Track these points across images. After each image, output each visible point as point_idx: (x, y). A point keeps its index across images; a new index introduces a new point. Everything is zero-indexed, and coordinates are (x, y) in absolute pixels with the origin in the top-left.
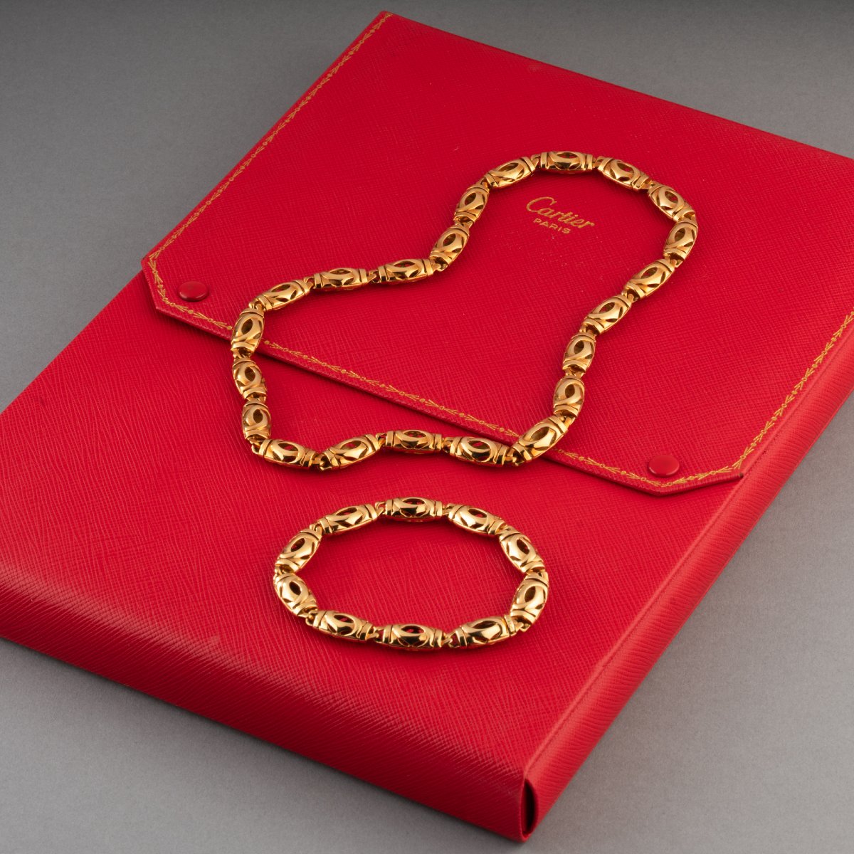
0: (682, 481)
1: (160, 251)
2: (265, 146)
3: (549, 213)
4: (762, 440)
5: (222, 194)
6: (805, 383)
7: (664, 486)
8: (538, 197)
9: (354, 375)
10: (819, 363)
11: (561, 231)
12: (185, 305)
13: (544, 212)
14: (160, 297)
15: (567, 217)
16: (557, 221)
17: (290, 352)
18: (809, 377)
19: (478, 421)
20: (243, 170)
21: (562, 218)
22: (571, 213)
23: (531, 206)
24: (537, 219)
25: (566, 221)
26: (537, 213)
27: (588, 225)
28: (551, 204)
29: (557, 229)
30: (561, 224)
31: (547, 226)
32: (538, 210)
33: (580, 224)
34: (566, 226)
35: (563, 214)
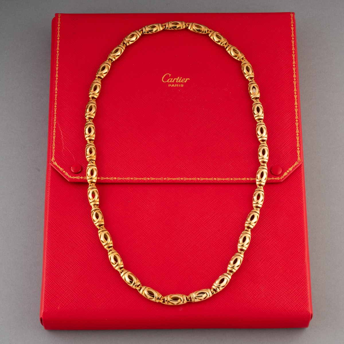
0: (285, 174)
1: (53, 156)
2: (57, 93)
3: (172, 80)
4: (300, 145)
5: (56, 121)
6: (298, 115)
7: (281, 178)
8: (164, 75)
9: (153, 179)
10: (297, 105)
11: (180, 86)
12: (78, 176)
13: (170, 80)
14: (67, 177)
15: (178, 80)
16: (176, 83)
17: (125, 179)
18: (297, 112)
19: (205, 179)
20: (57, 107)
21: (177, 81)
22: (179, 77)
23: (163, 80)
24: (169, 85)
25: (179, 81)
26: (167, 82)
27: (188, 80)
28: (170, 76)
29: (178, 86)
30: (178, 83)
31: (174, 86)
32: (167, 80)
33: (184, 81)
34: (181, 83)
35: (176, 79)
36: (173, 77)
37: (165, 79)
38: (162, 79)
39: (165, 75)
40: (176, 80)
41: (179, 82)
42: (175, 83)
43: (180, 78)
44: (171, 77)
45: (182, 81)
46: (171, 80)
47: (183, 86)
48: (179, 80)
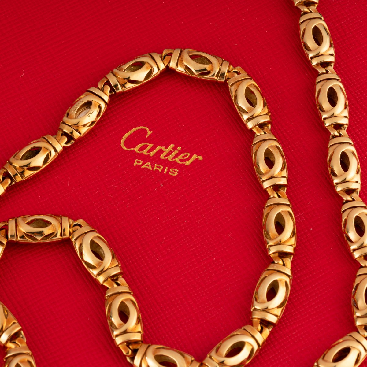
13: (143, 148)
21: (164, 154)
22: (172, 146)
23: (125, 142)
24: (136, 160)
25: (170, 158)
26: (134, 150)
27: (197, 160)
28: (147, 137)
29: (163, 170)
30: (165, 163)
31: (150, 168)
32: (134, 147)
33: (188, 159)
34: (173, 164)
35: (163, 148)
36: (155, 140)
37: (130, 142)
38: (121, 138)
39: (134, 130)
40: (161, 151)
41: (170, 160)
42: (156, 159)
43: (175, 148)
44: (150, 140)
45: (177, 160)
46: (149, 148)
47: (176, 174)
48: (170, 153)
